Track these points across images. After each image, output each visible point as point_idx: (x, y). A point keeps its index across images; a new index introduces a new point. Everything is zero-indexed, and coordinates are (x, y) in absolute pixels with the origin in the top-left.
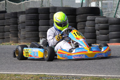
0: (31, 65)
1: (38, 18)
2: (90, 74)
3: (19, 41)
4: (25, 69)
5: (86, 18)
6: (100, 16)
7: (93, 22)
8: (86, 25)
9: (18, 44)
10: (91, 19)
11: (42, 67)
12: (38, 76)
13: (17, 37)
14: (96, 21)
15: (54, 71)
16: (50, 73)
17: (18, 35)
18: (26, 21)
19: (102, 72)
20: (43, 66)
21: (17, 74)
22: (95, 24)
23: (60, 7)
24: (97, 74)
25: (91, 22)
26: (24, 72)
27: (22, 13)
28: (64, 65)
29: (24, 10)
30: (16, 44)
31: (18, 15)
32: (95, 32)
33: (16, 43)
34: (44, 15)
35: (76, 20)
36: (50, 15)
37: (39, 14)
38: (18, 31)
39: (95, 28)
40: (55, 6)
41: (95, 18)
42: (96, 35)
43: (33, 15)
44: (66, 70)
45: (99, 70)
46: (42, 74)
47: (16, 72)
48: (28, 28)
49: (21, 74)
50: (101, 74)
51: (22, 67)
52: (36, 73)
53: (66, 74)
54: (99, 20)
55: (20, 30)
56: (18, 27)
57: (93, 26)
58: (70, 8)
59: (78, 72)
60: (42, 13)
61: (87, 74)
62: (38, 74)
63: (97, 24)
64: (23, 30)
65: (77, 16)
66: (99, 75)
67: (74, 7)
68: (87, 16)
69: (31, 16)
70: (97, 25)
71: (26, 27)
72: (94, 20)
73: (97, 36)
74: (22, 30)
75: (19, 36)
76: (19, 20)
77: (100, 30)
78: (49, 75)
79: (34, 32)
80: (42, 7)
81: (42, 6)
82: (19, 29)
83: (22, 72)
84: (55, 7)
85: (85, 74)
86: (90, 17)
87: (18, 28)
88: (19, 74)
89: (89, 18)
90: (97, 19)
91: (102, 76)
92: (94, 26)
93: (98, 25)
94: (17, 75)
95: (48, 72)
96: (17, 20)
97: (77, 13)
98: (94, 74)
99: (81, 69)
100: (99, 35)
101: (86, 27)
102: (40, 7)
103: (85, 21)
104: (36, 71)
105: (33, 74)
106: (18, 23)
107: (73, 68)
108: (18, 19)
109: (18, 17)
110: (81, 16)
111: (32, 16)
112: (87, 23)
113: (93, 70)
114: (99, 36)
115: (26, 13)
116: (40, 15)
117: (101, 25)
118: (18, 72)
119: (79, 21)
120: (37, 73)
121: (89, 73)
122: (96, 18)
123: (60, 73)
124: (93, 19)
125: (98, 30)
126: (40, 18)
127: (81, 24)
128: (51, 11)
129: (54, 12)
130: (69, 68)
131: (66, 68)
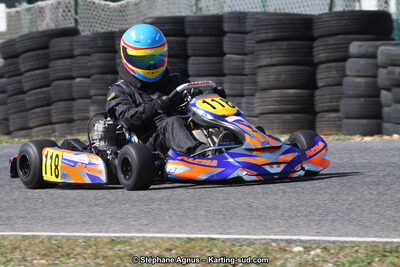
0: (165, 207)
1: (185, 50)
2: (365, 236)
4: (144, 221)
5: (348, 47)
6: (393, 40)
7: (371, 61)
8: (348, 72)
10: (363, 50)
11: (202, 212)
12: (188, 245)
14: (380, 59)
15: (242, 225)
16: (228, 234)
20: (206, 211)
21: (118, 237)
22: (377, 67)
23: (257, 13)
24: (387, 236)
25: (363, 61)
26: (141, 231)
28: (276, 207)
31: (116, 43)
32: (378, 96)
34: (205, 39)
35: (313, 56)
36: (226, 38)
37: (187, 36)
39: (376, 83)
40: (242, 10)
41: (377, 47)
42: (380, 106)
44: (282, 222)
45: (395, 221)
46: (202, 239)
47: (115, 232)
49: (132, 238)
51: (135, 215)
52: (180, 233)
53: (283, 237)
54: (389, 54)
57: (369, 74)
58: (293, 14)
59: (324, 228)
60: (197, 35)
61: (352, 236)
62: (189, 239)
63: (385, 67)
65: (316, 43)
66: (395, 240)
67: (304, 13)
68: (349, 43)
70: (385, 71)
72: (374, 56)
73: (386, 110)
77: (395, 90)
78: (224, 241)
80: (199, 14)
81: (199, 9)
83: (136, 231)
84: (241, 13)
85: (347, 235)
86: (360, 46)
88: (124, 237)
89: (355, 47)
90: (384, 50)
92: (375, 76)
93: (389, 73)
94: (119, 243)
95: (221, 230)
96: (114, 59)
97: (316, 33)
98: (376, 236)
99: (334, 221)
100: (389, 106)
101: (346, 79)
102: (191, 14)
103: (344, 59)
104: (182, 228)
105: (171, 239)
107: (306, 216)
108: (117, 55)
109: (117, 47)
110: (331, 40)
112: (350, 64)
113: (374, 220)
114: (392, 108)
116: (191, 40)
117: (398, 70)
118: (122, 232)
119: (323, 59)
120: (186, 233)
121: (361, 233)
122: (381, 48)
123: (264, 234)
124: (371, 50)
125: (389, 90)
126: (190, 52)
127: (330, 67)
128: (226, 27)
129: (237, 29)
130: (293, 218)
131: (283, 215)
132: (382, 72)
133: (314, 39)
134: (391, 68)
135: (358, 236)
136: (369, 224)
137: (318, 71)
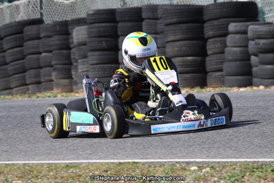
1: (117, 32)
2: (240, 158)
3: (74, 87)
4: (89, 152)
5: (227, 27)
6: (258, 21)
7: (244, 36)
8: (228, 44)
9: (73, 94)
10: (238, 29)
11: (129, 144)
12: (119, 167)
13: (70, 77)
14: (250, 34)
15: (156, 153)
16: (146, 159)
17: (73, 73)
18: (88, 40)
19: (266, 152)
20: (131, 143)
21: (71, 163)
22: (248, 40)
23: (165, 5)
24: (255, 158)
25: (238, 36)
26: (87, 159)
27: (79, 22)
29: (83, 15)
30: (68, 94)
31: (69, 28)
32: (249, 60)
33: (66, 92)
34: (129, 24)
35: (204, 34)
36: (144, 23)
37: (118, 22)
38: (71, 64)
39: (247, 51)
40: (155, 3)
41: (248, 26)
42: (250, 67)
43: (103, 27)
44: (183, 149)
45: (260, 147)
46: (129, 162)
47: (68, 159)
48: (94, 57)
49: (81, 164)
50: (264, 157)
51: (82, 147)
52: (114, 159)
53: (184, 160)
54: (256, 31)
55: (76, 62)
56: (72, 55)
57: (242, 45)
58: (190, 5)
59: (212, 153)
60: (124, 21)
61: (232, 158)
62: (120, 163)
63: (253, 40)
64: (83, 62)
65: (205, 25)
66: (260, 160)
67: (197, 4)
68: (228, 24)
69: (99, 27)
70: (253, 42)
71: (90, 54)
72: (245, 32)
73: (254, 69)
74: (79, 61)
75: (74, 76)
76: (72, 38)
77: (260, 55)
78: (144, 164)
79: (109, 65)
80: (125, 7)
81: (125, 3)
82: (73, 61)
83: (84, 159)
84: (154, 5)
85: (228, 158)
86: (236, 26)
87: (72, 57)
88: (75, 163)
89: (232, 27)
90: (252, 28)
91: (267, 160)
92: (247, 46)
93: (256, 44)
94: (72, 167)
95: (141, 157)
96: (68, 39)
97: (205, 18)
98: (248, 158)
99: (219, 147)
100: (257, 66)
101: (227, 49)
102: (120, 7)
103: (226, 35)
104: (115, 155)
105: (108, 163)
106: (71, 46)
107: (200, 145)
108: (70, 37)
109: (70, 31)
110: (216, 22)
111: (101, 29)
112: (229, 39)
113: (246, 146)
114: (259, 68)
115: (88, 21)
116: (120, 25)
117: (262, 41)
118: (74, 159)
119: (211, 36)
120: (117, 159)
121: (237, 156)
122: (250, 27)
123: (171, 158)
124: (243, 28)
125: (256, 55)
126: (120, 33)
127: (216, 41)
128: (144, 15)
129: (152, 16)
130: (191, 146)
131: (184, 145)
132: (251, 44)
133: (204, 22)
134: (257, 40)
135: (235, 158)
136: (243, 149)
137: (208, 44)
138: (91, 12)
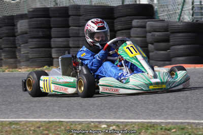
0: (38, 105)
1: (50, 24)
3: (18, 65)
4: (27, 113)
5: (131, 23)
7: (143, 29)
8: (132, 35)
9: (17, 70)
10: (139, 24)
11: (57, 108)
13: (15, 57)
14: (148, 28)
15: (76, 114)
17: (17, 54)
18: (28, 30)
19: (157, 115)
21: (14, 121)
22: (146, 32)
23: (86, 6)
24: (149, 119)
25: (139, 29)
26: (25, 118)
27: (22, 17)
28: (94, 105)
29: (26, 12)
30: (13, 70)
31: (15, 21)
32: (147, 47)
34: (60, 19)
35: (114, 27)
36: (70, 18)
37: (51, 17)
38: (16, 47)
39: (146, 41)
40: (78, 4)
41: (146, 22)
42: (148, 52)
43: (40, 21)
44: (97, 112)
45: (153, 111)
46: (56, 121)
48: (33, 43)
49: (20, 121)
50: (155, 119)
51: (22, 109)
52: (45, 118)
53: (97, 120)
54: (153, 26)
55: (20, 46)
56: (16, 41)
57: (142, 36)
58: (104, 6)
59: (118, 115)
61: (132, 119)
63: (150, 33)
64: (24, 46)
65: (115, 21)
66: (153, 121)
67: (109, 5)
68: (132, 20)
70: (150, 34)
71: (30, 40)
72: (144, 27)
73: (151, 54)
74: (22, 45)
75: (18, 57)
76: (17, 28)
77: (155, 44)
78: (67, 122)
79: (44, 49)
80: (56, 6)
82: (17, 45)
83: (23, 118)
86: (138, 22)
87: (16, 43)
88: (16, 121)
89: (135, 22)
90: (150, 23)
91: (158, 121)
92: (146, 37)
93: (152, 35)
94: (14, 124)
95: (66, 117)
96: (14, 30)
97: (115, 16)
98: (144, 119)
99: (123, 111)
102: (52, 6)
103: (130, 28)
104: (46, 116)
105: (40, 122)
106: (16, 34)
107: (109, 109)
108: (15, 27)
109: (15, 23)
110: (123, 19)
111: (38, 22)
113: (143, 111)
114: (154, 53)
115: (28, 16)
116: (52, 19)
117: (157, 34)
118: (16, 118)
119: (119, 29)
121: (136, 118)
122: (148, 23)
124: (143, 24)
125: (152, 44)
126: (52, 26)
127: (123, 33)
128: (70, 13)
129: (76, 14)
130: (102, 110)
131: (97, 109)
132: (149, 35)
133: (115, 18)
134: (153, 33)
136: (140, 113)
137: (117, 35)
138: (31, 10)
